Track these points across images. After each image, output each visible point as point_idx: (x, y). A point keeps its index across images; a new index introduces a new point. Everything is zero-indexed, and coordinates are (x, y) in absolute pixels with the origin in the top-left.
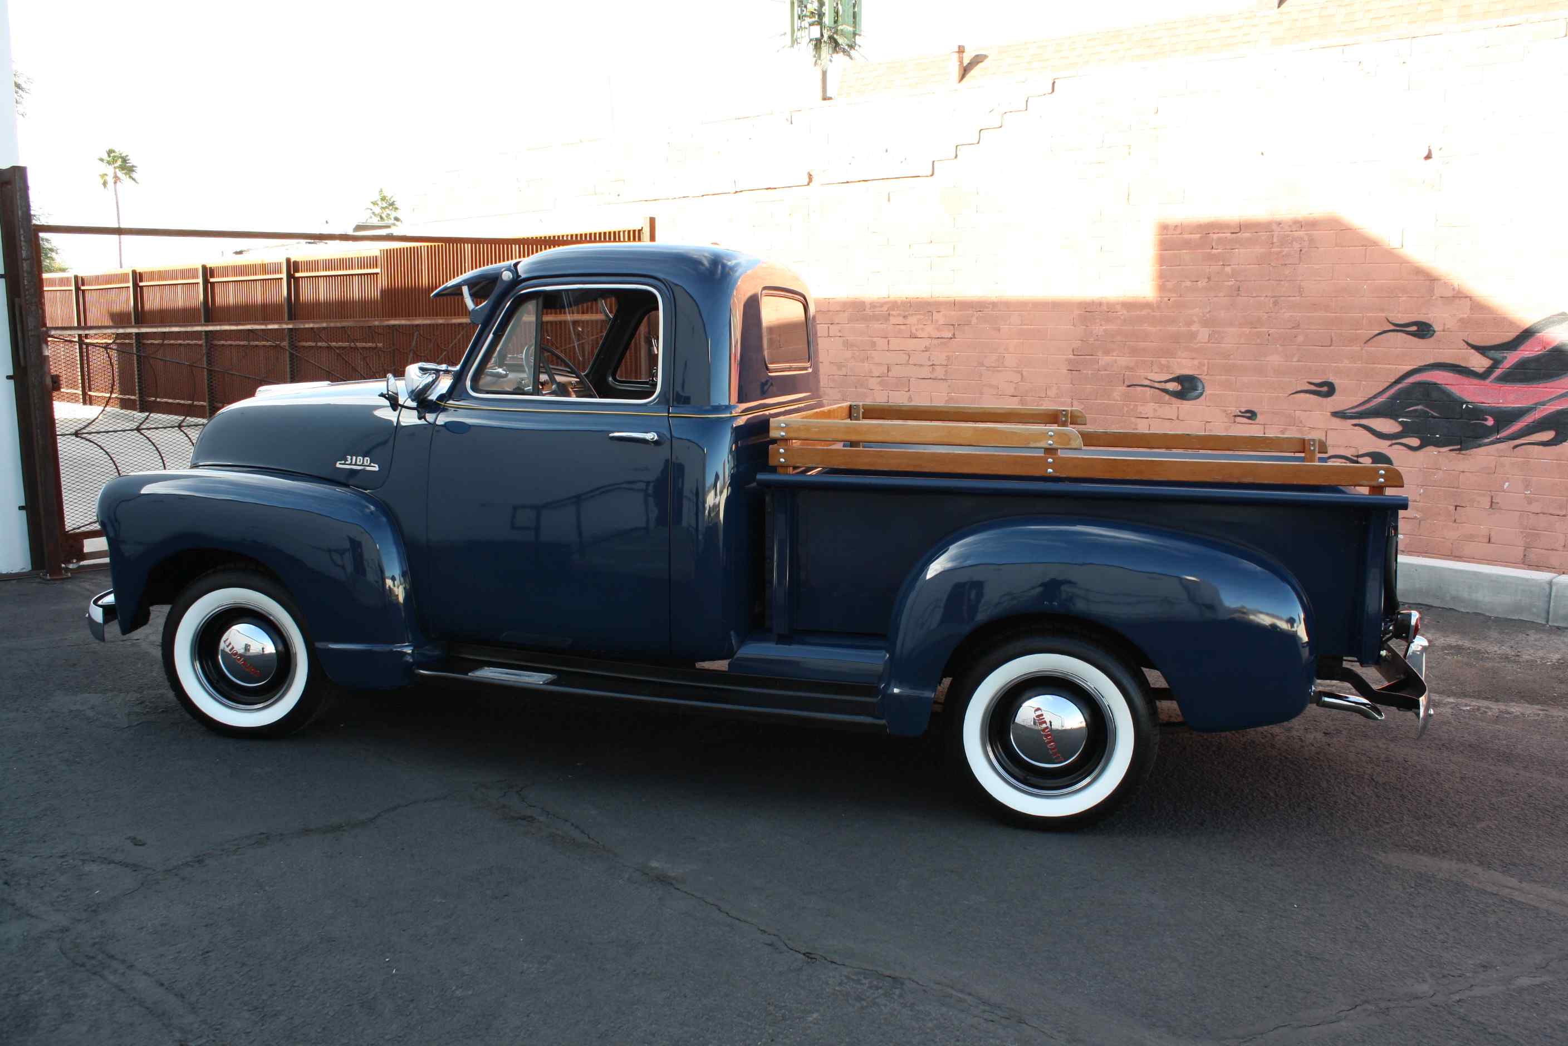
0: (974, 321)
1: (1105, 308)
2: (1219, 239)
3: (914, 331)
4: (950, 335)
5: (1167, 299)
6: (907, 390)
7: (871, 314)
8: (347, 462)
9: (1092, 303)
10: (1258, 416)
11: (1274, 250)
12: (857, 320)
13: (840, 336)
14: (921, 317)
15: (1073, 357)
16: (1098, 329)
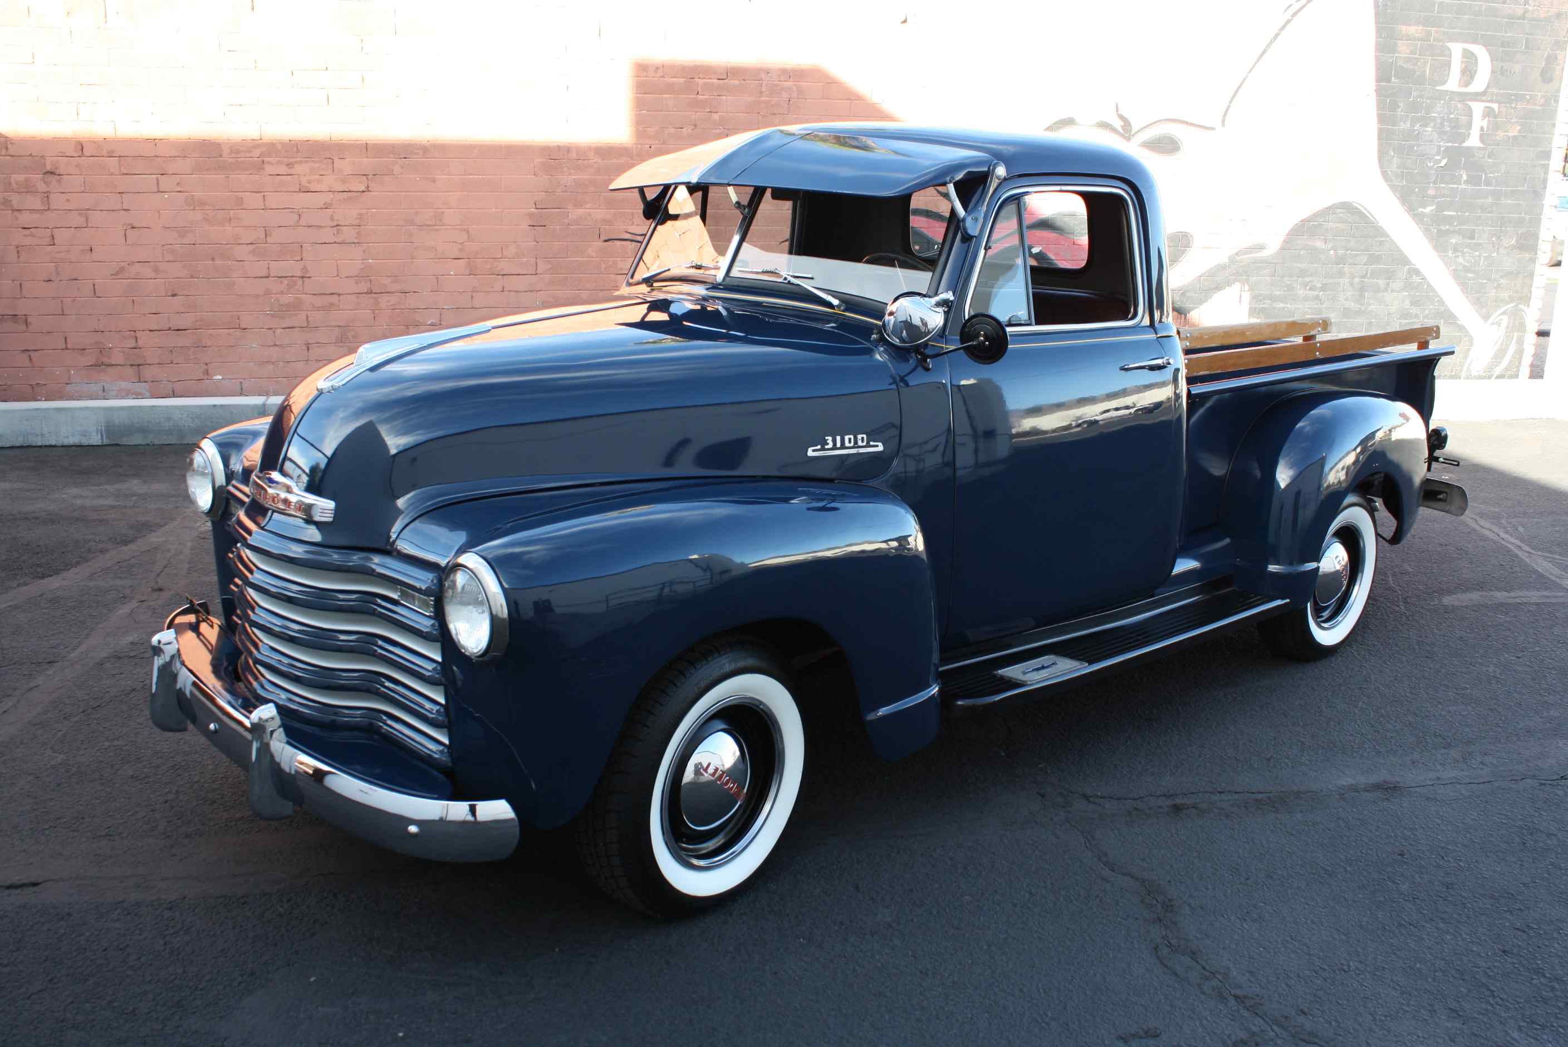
0: (397, 169)
1: (574, 155)
2: (705, 84)
3: (304, 183)
4: (363, 188)
5: (647, 146)
6: (299, 258)
7: (230, 160)
8: (826, 447)
9: (559, 148)
11: (763, 99)
12: (208, 170)
13: (180, 192)
14: (317, 165)
15: (536, 210)
16: (568, 179)
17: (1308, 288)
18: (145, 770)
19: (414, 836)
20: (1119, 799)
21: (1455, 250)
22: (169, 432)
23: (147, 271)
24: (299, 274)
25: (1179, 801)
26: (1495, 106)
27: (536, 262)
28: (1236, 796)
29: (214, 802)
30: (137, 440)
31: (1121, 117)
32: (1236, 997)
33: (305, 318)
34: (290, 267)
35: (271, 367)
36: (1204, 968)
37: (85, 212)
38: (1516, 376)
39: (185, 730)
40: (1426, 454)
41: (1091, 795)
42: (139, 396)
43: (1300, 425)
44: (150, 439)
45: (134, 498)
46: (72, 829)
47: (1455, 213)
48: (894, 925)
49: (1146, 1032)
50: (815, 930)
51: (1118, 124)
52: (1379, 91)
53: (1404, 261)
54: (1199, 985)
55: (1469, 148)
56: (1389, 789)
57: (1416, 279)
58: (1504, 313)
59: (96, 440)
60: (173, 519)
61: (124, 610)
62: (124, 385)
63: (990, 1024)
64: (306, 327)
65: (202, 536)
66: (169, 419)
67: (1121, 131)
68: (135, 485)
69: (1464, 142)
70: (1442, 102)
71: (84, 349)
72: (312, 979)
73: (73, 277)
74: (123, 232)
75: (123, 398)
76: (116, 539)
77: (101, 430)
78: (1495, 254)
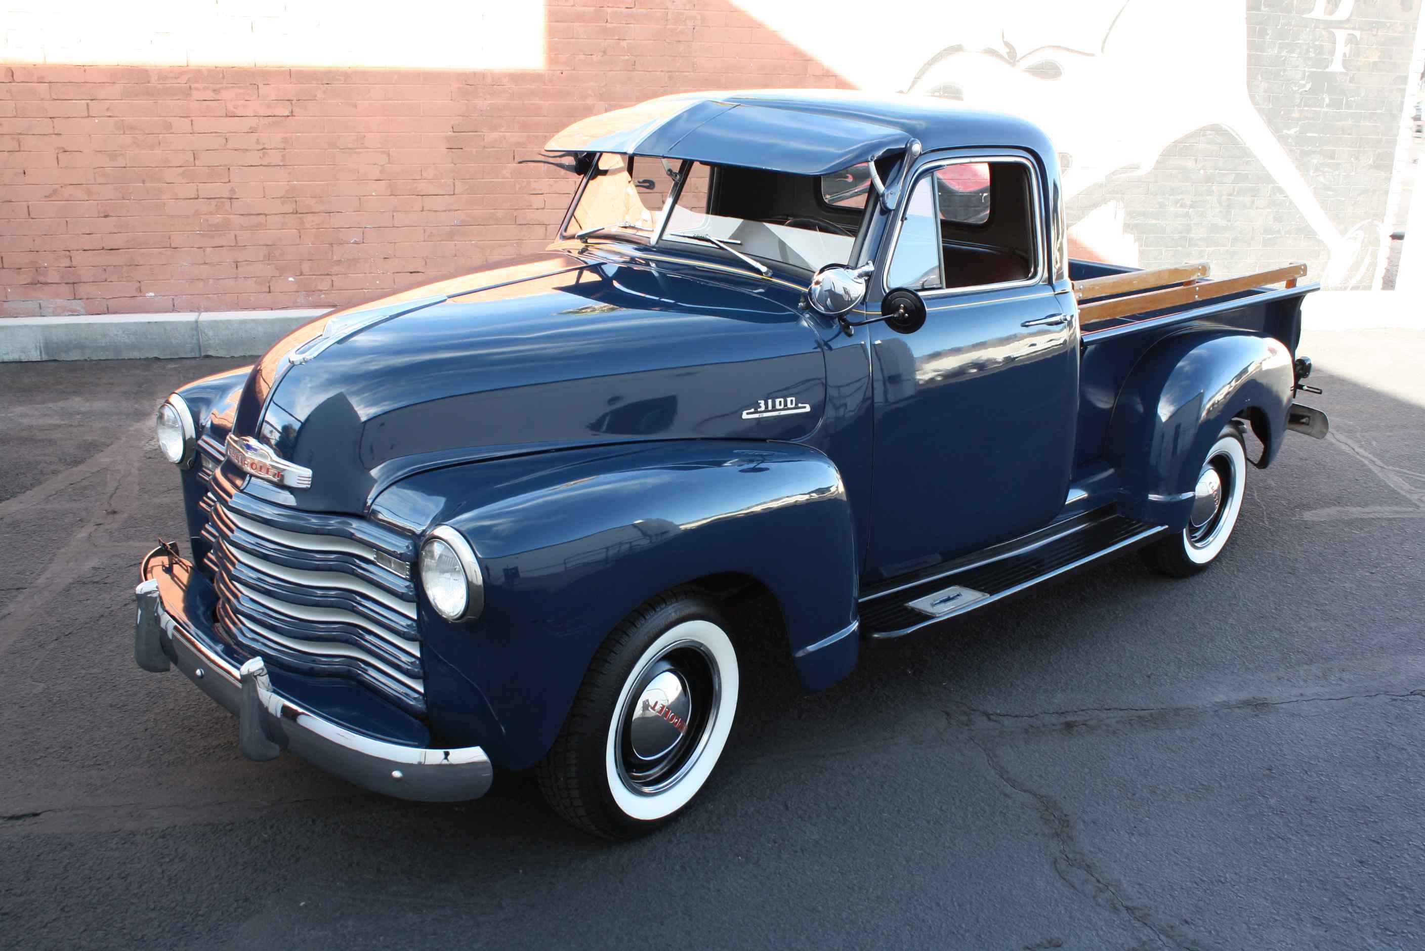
0: (320, 95)
1: (489, 81)
3: (231, 108)
4: (287, 113)
5: (559, 72)
6: (226, 180)
7: (160, 86)
8: (759, 410)
9: (475, 74)
10: (656, 185)
11: (668, 27)
12: (137, 95)
13: (110, 116)
14: (242, 91)
15: (453, 134)
16: (482, 103)
17: (1178, 205)
18: (123, 698)
19: (398, 780)
20: (1016, 716)
21: (1317, 170)
22: (105, 348)
23: (80, 193)
24: (226, 195)
25: (1070, 718)
26: (1357, 33)
27: (454, 183)
28: (1121, 713)
29: (190, 730)
30: (75, 356)
31: (1007, 44)
32: (1127, 908)
33: (233, 237)
34: (219, 189)
35: (201, 285)
36: (1098, 881)
37: (18, 136)
38: (1369, 288)
39: (168, 670)
40: (1292, 383)
41: (991, 712)
42: (74, 313)
43: (1180, 364)
44: (88, 355)
45: (78, 417)
46: (61, 758)
47: (1316, 135)
48: (822, 842)
49: (1050, 943)
50: (751, 848)
51: (1004, 51)
52: (1249, 19)
53: (1269, 179)
54: (1094, 897)
55: (1332, 73)
56: (1258, 706)
57: (1280, 197)
58: (1361, 228)
59: (35, 356)
60: (118, 438)
61: (82, 534)
62: (60, 302)
63: (912, 936)
64: (235, 246)
65: (148, 455)
66: (105, 336)
67: (1006, 56)
68: (77, 403)
69: (1327, 67)
70: (1308, 29)
71: (20, 269)
72: (302, 904)
73: (8, 199)
74: (55, 156)
75: (59, 315)
76: (66, 460)
77: (40, 347)
78: (1353, 173)
